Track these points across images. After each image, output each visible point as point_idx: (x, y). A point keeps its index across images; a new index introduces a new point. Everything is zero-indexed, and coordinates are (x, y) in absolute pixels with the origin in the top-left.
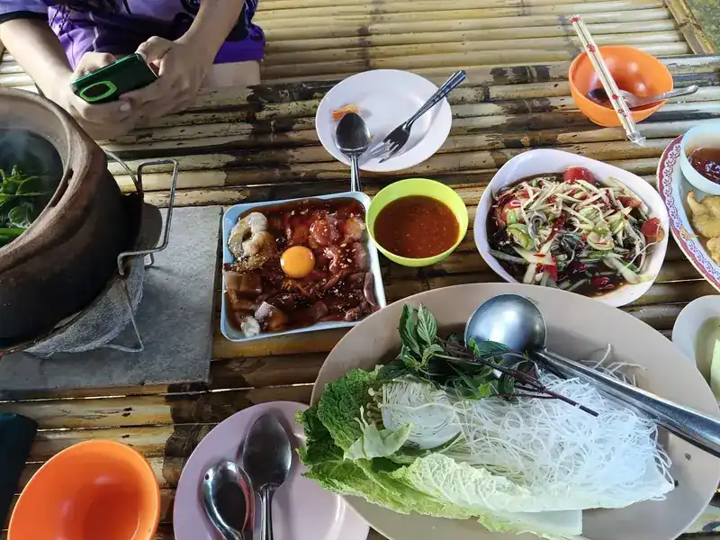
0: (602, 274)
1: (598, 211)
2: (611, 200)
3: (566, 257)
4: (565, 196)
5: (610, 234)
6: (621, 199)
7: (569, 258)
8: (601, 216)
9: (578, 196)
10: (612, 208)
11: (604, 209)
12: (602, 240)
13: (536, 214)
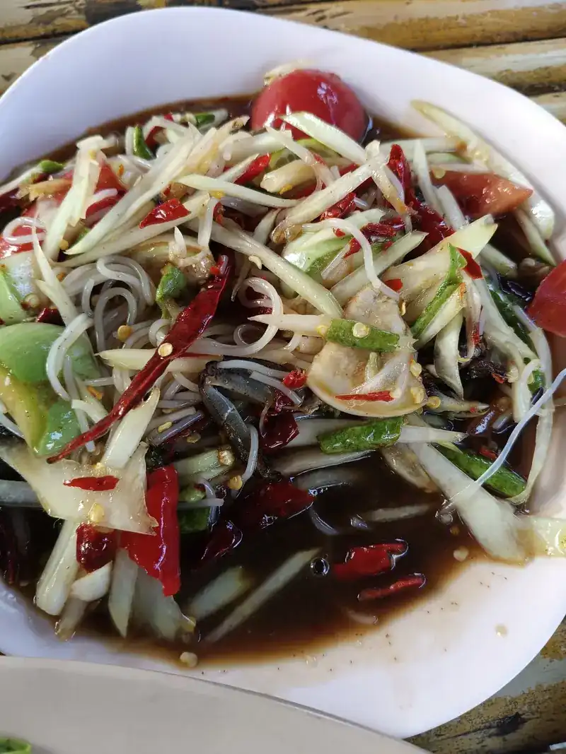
0: (382, 515)
1: (356, 247)
2: (413, 192)
3: (227, 457)
4: (226, 186)
5: (406, 345)
6: (453, 182)
7: (240, 465)
8: (371, 267)
9: (275, 180)
10: (418, 226)
11: (381, 234)
12: (372, 383)
13: (105, 272)
